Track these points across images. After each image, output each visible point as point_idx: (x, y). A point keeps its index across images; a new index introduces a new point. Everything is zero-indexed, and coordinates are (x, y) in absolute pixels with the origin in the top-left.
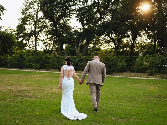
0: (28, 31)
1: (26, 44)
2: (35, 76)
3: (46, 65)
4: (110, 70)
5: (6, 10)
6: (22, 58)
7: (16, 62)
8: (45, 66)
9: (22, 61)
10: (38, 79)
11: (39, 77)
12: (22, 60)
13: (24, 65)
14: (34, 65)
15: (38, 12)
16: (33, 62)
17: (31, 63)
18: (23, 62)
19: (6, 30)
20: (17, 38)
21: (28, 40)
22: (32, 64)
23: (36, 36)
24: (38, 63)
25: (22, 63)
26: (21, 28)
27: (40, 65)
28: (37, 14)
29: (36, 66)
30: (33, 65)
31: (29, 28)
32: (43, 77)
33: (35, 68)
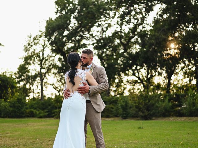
0: (32, 73)
1: (30, 89)
2: (34, 124)
3: (56, 112)
4: (149, 113)
5: (3, 46)
6: (19, 103)
7: (11, 109)
8: (54, 113)
9: (19, 107)
10: (37, 127)
11: (41, 125)
12: (21, 106)
13: (22, 113)
14: (38, 112)
15: (44, 48)
16: (35, 109)
17: (32, 110)
18: (22, 109)
19: (4, 73)
20: (19, 82)
21: (32, 84)
22: (35, 111)
23: (43, 78)
24: (43, 109)
25: (20, 110)
26: (23, 69)
27: (47, 112)
28: (43, 51)
29: (40, 113)
30: (36, 113)
31: (34, 68)
32: (48, 125)
33: (38, 116)
